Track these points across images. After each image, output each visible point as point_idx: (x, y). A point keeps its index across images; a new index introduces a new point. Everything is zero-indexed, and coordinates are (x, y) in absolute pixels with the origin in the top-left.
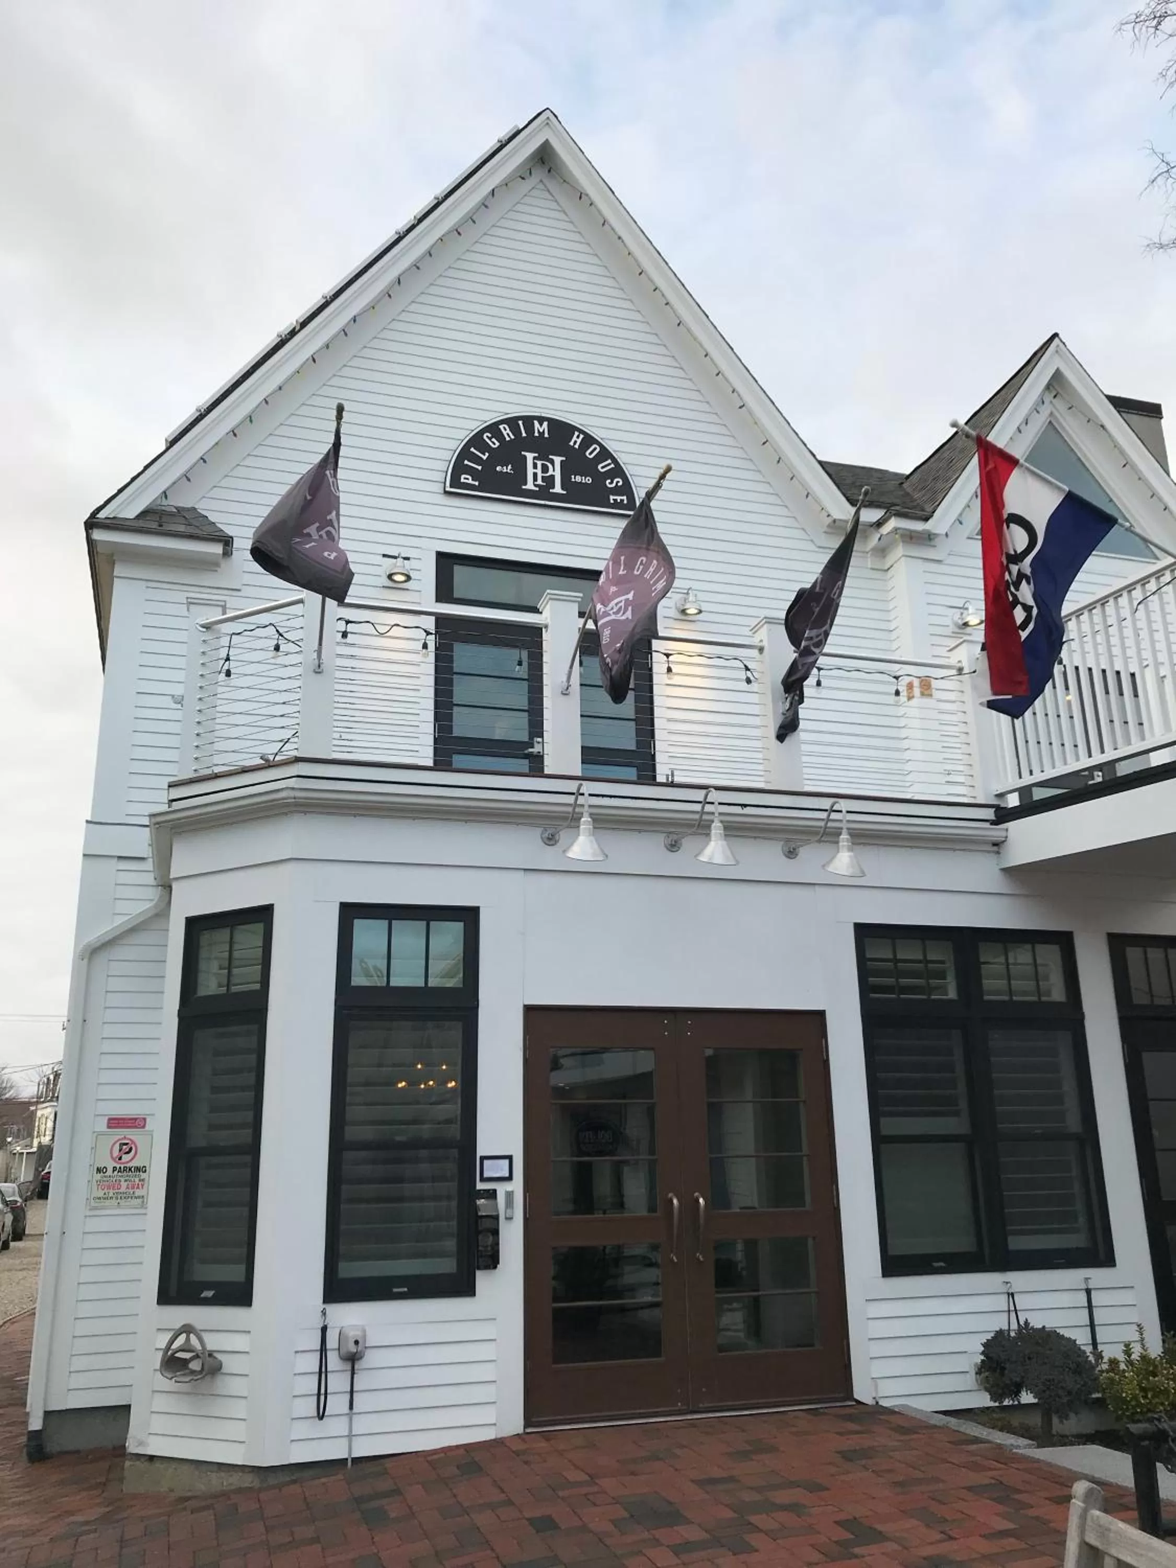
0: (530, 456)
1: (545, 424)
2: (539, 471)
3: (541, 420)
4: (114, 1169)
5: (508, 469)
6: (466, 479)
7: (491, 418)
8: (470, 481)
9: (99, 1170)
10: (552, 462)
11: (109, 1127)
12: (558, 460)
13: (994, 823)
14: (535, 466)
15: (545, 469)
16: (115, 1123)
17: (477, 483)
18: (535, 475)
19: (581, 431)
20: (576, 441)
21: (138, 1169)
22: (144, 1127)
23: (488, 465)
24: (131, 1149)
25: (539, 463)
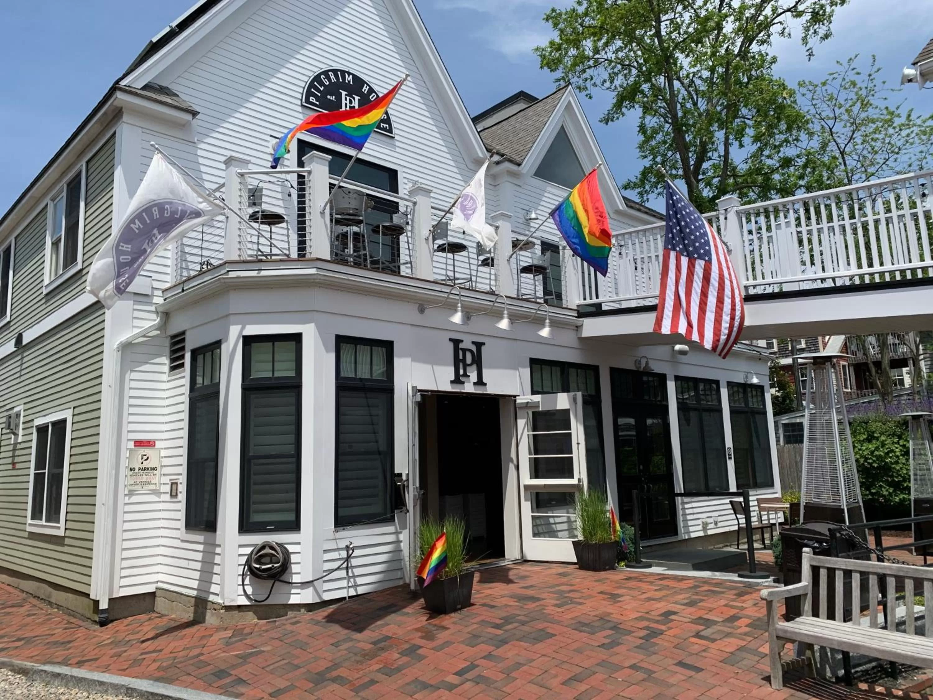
0: (344, 93)
1: (351, 76)
2: (348, 102)
3: (349, 74)
4: (139, 469)
5: (333, 98)
6: (312, 99)
7: (325, 68)
8: (314, 101)
9: (131, 469)
10: (354, 98)
11: (135, 446)
12: (357, 98)
13: (576, 317)
14: (346, 99)
15: (351, 102)
16: (139, 444)
17: (318, 103)
18: (346, 104)
19: (368, 85)
20: (365, 89)
21: (152, 469)
22: (154, 446)
23: (324, 94)
24: (148, 458)
25: (348, 98)
